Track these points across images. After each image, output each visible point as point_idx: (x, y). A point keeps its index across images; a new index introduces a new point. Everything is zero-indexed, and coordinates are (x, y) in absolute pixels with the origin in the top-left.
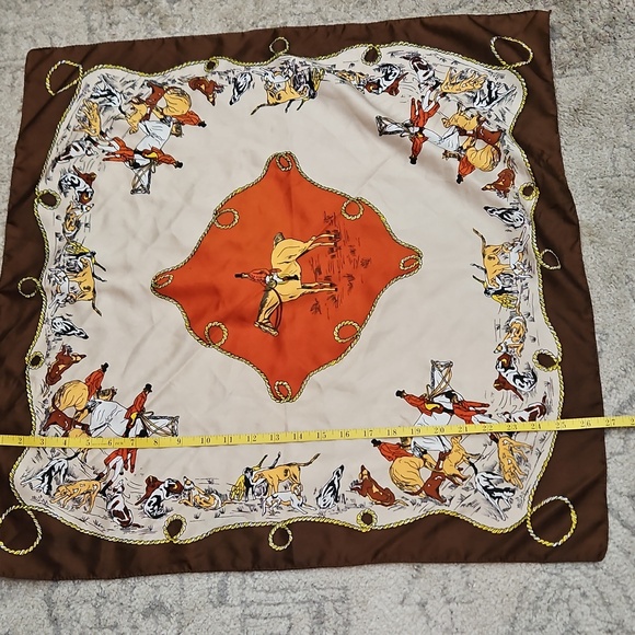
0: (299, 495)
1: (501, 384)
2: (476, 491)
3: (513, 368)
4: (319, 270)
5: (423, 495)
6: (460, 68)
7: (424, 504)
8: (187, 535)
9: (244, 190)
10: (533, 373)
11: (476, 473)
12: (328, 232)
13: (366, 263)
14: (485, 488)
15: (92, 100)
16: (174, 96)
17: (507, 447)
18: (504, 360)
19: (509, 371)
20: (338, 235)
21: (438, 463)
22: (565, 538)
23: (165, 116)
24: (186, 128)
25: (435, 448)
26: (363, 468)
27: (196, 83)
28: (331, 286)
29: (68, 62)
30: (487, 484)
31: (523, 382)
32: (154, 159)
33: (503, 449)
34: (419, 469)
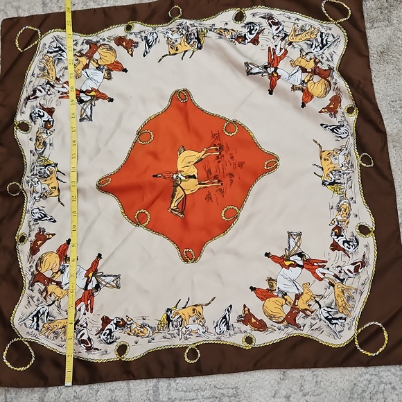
0: (203, 325)
1: (335, 247)
2: (320, 320)
3: (343, 236)
4: (209, 171)
5: (285, 323)
6: (301, 23)
7: (286, 329)
8: (131, 355)
9: (157, 116)
10: (356, 239)
11: (320, 308)
12: (215, 145)
13: (241, 165)
14: (326, 318)
15: (48, 54)
16: (104, 50)
17: (340, 290)
18: (337, 230)
19: (340, 238)
20: (221, 147)
21: (295, 302)
22: (381, 350)
23: (100, 65)
24: (114, 73)
25: (292, 292)
26: (245, 306)
27: (119, 41)
28: (219, 182)
29: (30, 27)
30: (328, 315)
31: (349, 245)
32: (94, 96)
33: (338, 291)
34: (282, 306)
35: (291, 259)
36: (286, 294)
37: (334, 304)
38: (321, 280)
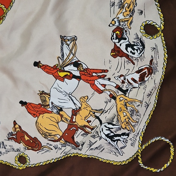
1: (117, 52)
2: (101, 138)
3: (125, 39)
5: (62, 141)
7: (63, 148)
10: (141, 42)
11: (101, 124)
14: (107, 136)
17: (122, 102)
18: (118, 32)
19: (122, 41)
21: (72, 118)
25: (68, 106)
26: (15, 123)
30: (108, 132)
31: (134, 49)
33: (120, 104)
34: (58, 123)
35: (66, 69)
36: (61, 110)
37: (115, 120)
38: (100, 92)
